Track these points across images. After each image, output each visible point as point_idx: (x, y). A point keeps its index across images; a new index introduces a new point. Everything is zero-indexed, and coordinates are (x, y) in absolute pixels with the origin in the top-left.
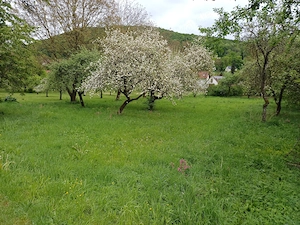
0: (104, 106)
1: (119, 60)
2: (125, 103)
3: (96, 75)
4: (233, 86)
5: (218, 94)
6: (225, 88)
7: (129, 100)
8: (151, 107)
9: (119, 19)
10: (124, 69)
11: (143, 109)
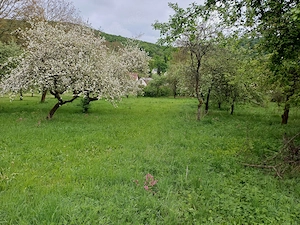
0: (26, 110)
1: (46, 57)
2: (57, 106)
3: (16, 73)
4: (161, 87)
5: (148, 94)
6: (154, 89)
7: (62, 103)
8: (86, 109)
9: (41, 12)
10: (55, 66)
11: (76, 112)
